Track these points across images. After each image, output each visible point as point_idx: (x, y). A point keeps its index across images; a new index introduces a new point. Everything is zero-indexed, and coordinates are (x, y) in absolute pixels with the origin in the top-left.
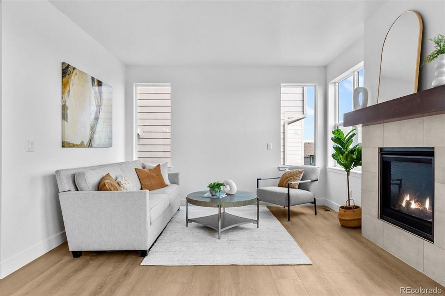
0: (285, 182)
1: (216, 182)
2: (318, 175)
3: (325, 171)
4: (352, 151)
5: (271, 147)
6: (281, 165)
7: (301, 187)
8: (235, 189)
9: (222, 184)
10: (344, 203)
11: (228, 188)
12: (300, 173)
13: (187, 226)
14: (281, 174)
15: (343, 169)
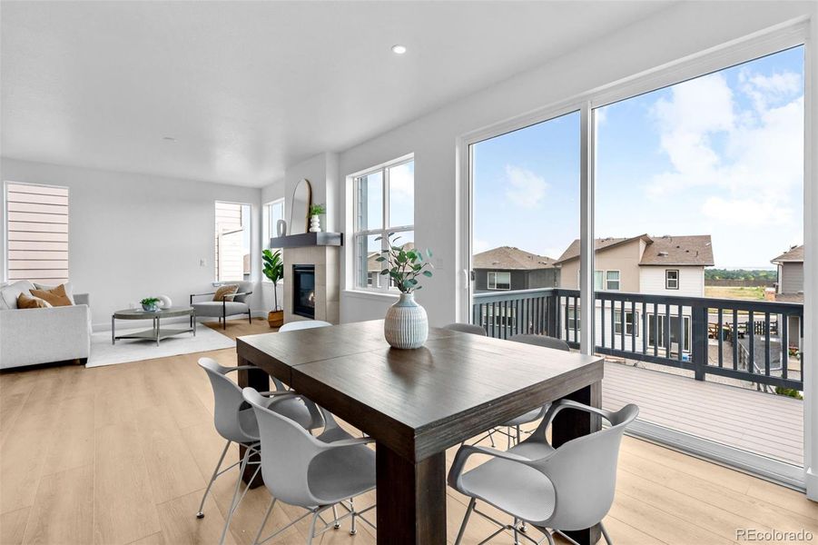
0: (221, 296)
1: (148, 297)
2: (253, 288)
3: (260, 286)
4: (278, 267)
5: (205, 263)
6: (217, 281)
7: (236, 299)
8: (170, 304)
9: (155, 300)
10: (273, 309)
11: (161, 304)
12: (236, 287)
13: (114, 343)
14: (215, 290)
15: (271, 282)
